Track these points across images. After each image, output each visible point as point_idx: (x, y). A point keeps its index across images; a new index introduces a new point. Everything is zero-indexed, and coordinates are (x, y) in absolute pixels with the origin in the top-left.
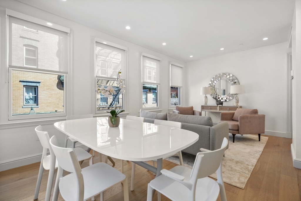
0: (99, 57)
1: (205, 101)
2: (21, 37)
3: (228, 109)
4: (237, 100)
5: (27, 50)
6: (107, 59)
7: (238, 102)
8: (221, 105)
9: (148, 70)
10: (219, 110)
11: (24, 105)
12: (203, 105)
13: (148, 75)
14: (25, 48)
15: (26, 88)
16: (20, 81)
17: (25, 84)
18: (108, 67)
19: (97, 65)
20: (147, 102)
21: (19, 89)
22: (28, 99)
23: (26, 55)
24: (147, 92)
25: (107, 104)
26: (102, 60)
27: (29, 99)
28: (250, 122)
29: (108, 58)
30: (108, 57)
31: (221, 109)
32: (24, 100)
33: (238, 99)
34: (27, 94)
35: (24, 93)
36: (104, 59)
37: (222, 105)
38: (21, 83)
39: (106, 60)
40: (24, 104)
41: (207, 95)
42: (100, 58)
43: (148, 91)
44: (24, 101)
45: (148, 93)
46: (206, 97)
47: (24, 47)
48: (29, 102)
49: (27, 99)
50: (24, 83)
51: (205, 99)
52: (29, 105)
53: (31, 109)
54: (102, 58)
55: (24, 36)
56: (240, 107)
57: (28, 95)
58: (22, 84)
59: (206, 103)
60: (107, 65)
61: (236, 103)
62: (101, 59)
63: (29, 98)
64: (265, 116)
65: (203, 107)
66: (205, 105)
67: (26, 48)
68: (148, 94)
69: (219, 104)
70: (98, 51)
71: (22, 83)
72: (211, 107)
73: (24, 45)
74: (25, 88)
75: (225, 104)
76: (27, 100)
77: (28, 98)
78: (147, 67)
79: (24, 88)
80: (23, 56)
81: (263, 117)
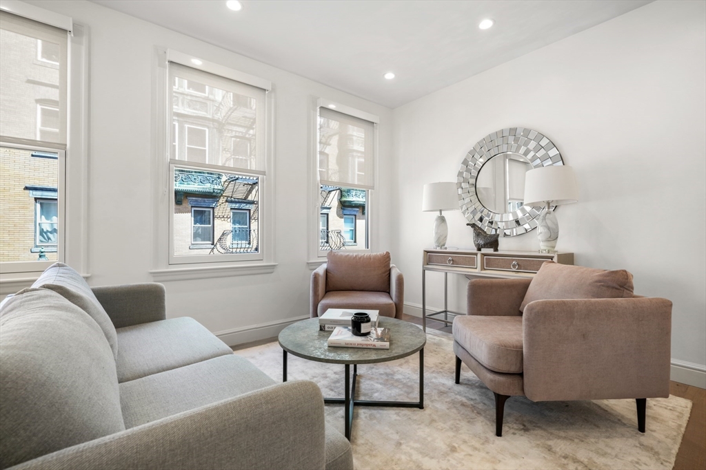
0: (229, 130)
1: (436, 233)
2: (29, 81)
3: (514, 266)
4: (549, 228)
5: (44, 112)
6: (249, 134)
7: (553, 236)
8: (490, 251)
9: (357, 160)
10: (483, 269)
11: (37, 246)
12: (432, 246)
13: (357, 172)
14: (39, 107)
15: (41, 204)
16: (26, 188)
17: (39, 194)
18: (251, 154)
19: (224, 150)
20: (355, 242)
21: (23, 208)
22: (48, 231)
23: (42, 126)
24: (355, 215)
25: (247, 246)
26: (236, 137)
27: (51, 232)
28: (584, 336)
29: (251, 132)
30: (253, 129)
31: (488, 263)
32: (35, 232)
33: (557, 225)
34: (47, 218)
35: (36, 218)
36: (242, 132)
37: (496, 250)
38: (27, 191)
39: (247, 136)
40: (35, 243)
41: (444, 213)
42: (232, 131)
43: (359, 214)
44: (35, 236)
45: (359, 219)
46: (442, 219)
47: (38, 105)
48: (49, 239)
49: (45, 230)
50: (35, 192)
51: (438, 227)
52: (48, 246)
53: (40, 256)
54: (236, 131)
55: (37, 79)
56: (559, 256)
57: (49, 222)
58: (31, 195)
59: (441, 240)
60: (250, 149)
61: (547, 240)
62: (234, 134)
63: (50, 230)
64: (671, 305)
65: (430, 258)
66: (438, 249)
67: (42, 109)
68: (357, 221)
69: (486, 246)
70: (227, 113)
71: (31, 191)
72: (456, 259)
73: (38, 101)
74: (38, 205)
75: (505, 246)
76: (46, 233)
77: (46, 227)
78: (355, 154)
79: (35, 206)
80: (36, 128)
81: (661, 312)
